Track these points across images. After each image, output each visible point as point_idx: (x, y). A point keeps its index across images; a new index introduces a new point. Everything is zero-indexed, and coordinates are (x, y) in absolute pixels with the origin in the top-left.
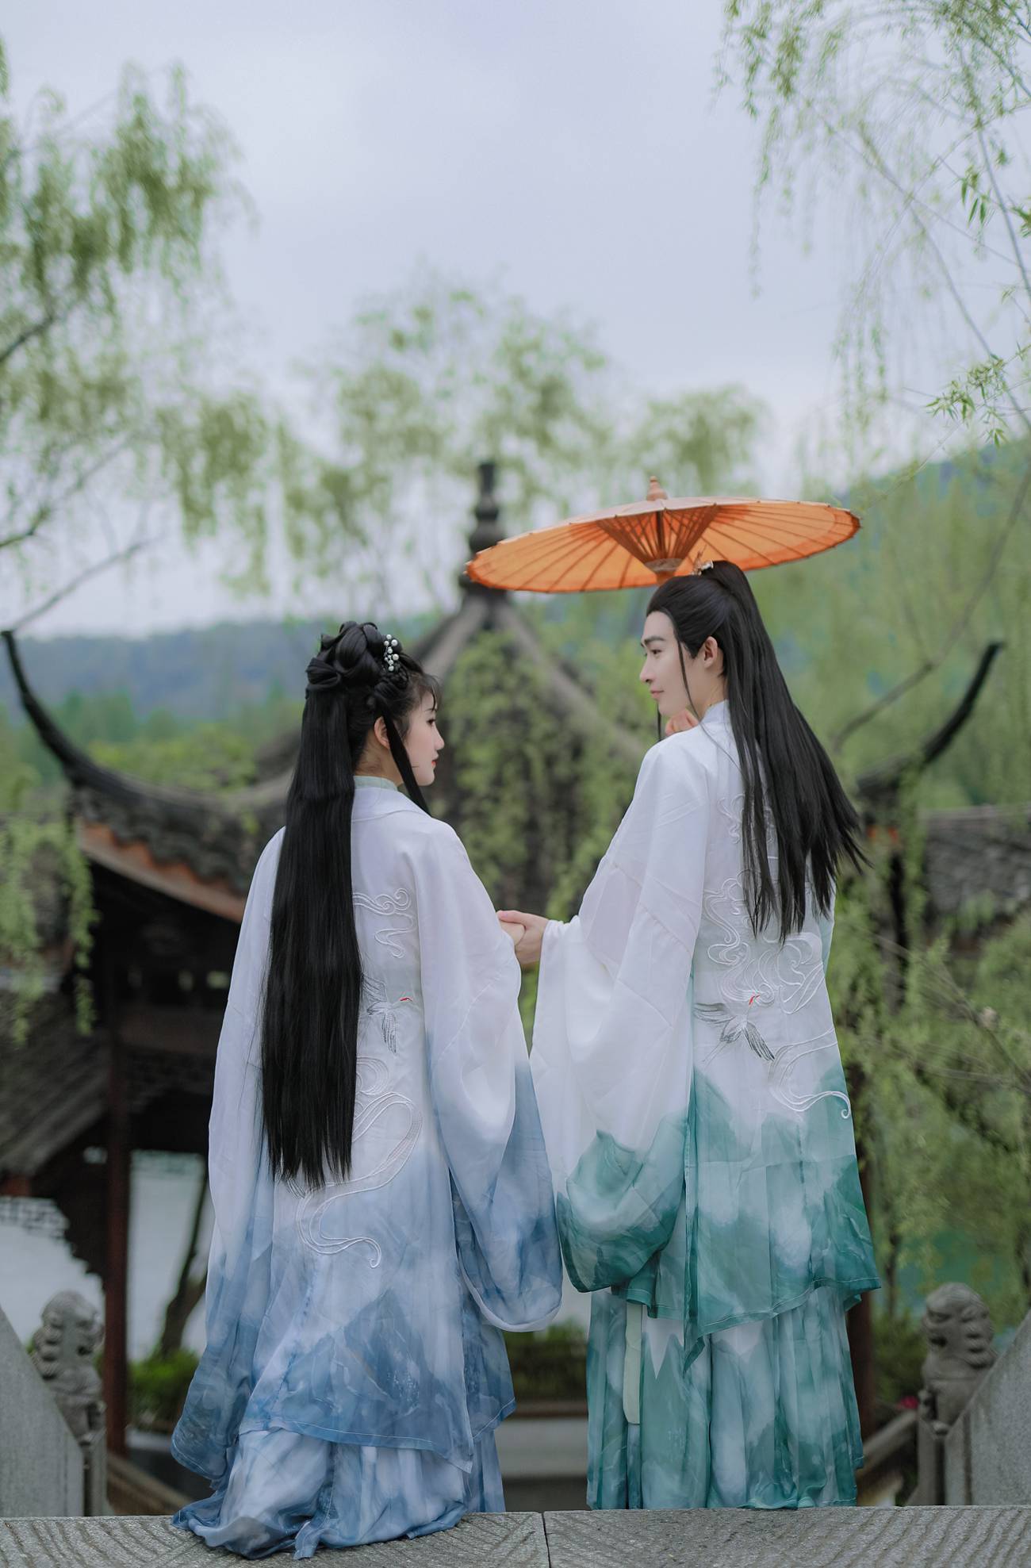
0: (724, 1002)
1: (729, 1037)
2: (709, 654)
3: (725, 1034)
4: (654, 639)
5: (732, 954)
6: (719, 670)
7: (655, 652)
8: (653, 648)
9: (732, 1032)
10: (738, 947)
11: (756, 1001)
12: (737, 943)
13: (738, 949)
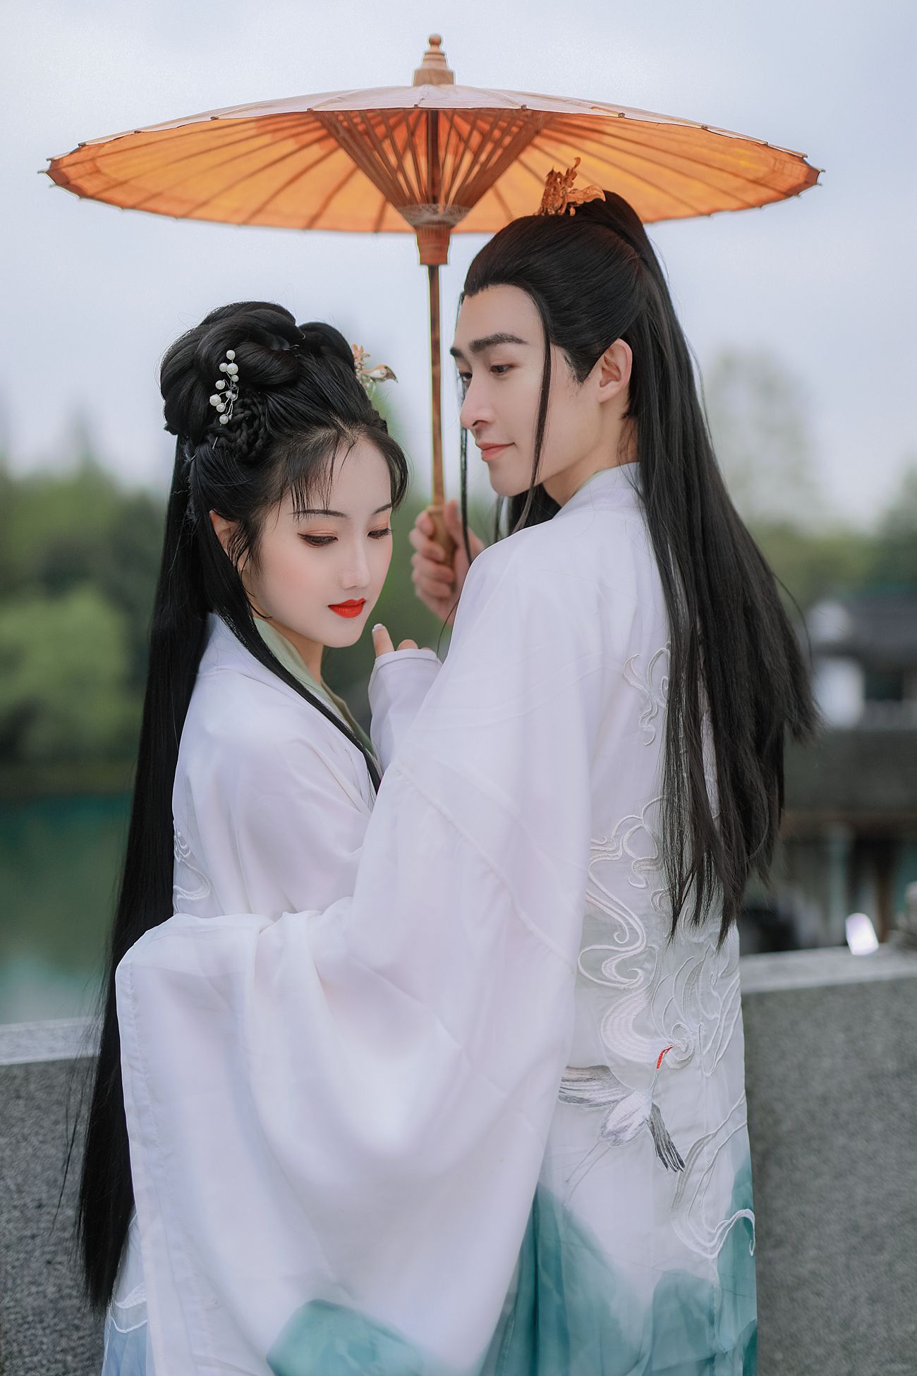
0: (608, 1063)
1: (616, 1133)
2: (611, 376)
3: (610, 1127)
4: (499, 339)
5: (625, 968)
6: (620, 407)
7: (498, 370)
8: (496, 362)
9: (624, 1124)
10: (641, 953)
11: (667, 1059)
12: (639, 946)
13: (644, 956)
